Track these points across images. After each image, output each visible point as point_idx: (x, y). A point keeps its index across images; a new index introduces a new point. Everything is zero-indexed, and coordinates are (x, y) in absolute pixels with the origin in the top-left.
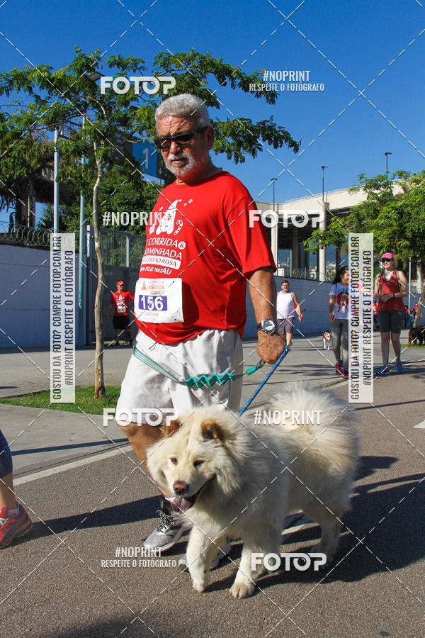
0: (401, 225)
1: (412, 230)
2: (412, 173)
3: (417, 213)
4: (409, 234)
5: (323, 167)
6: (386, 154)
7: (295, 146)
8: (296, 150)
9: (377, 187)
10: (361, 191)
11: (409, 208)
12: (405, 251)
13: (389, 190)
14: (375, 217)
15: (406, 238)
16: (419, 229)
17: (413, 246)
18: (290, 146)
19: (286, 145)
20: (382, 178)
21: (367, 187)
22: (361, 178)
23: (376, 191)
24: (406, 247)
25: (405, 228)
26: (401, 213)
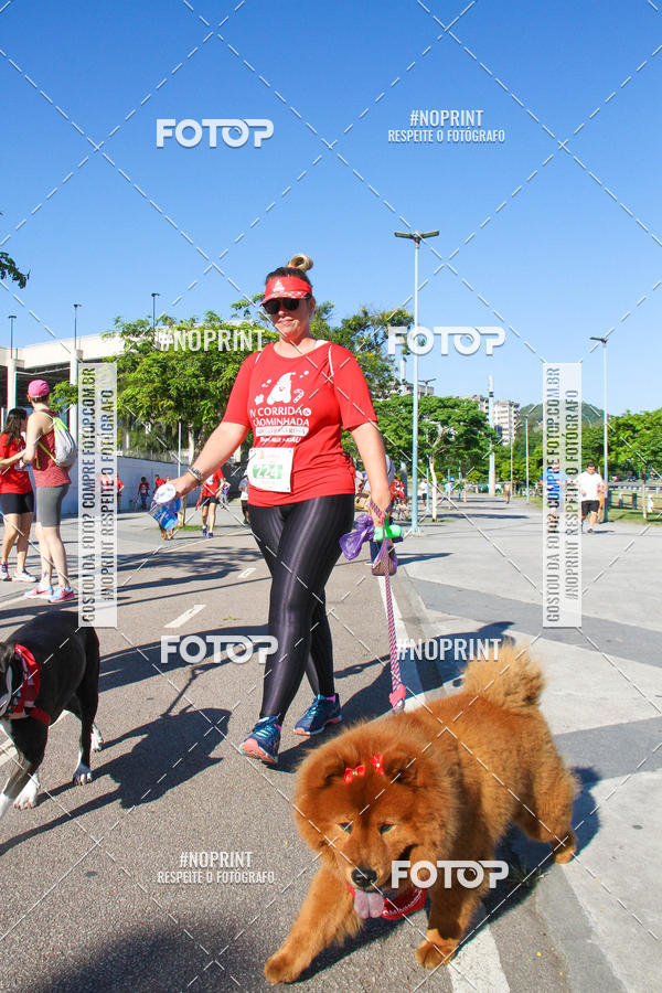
0: (164, 382)
1: (177, 388)
2: (179, 320)
3: (183, 368)
4: (173, 392)
5: (76, 306)
6: (153, 295)
7: (21, 280)
8: (23, 284)
9: (135, 333)
10: (118, 338)
11: (174, 362)
12: (170, 413)
13: (150, 339)
14: (133, 370)
15: (170, 397)
16: (185, 387)
17: (178, 407)
18: (15, 279)
19: (9, 277)
20: (143, 324)
21: (124, 333)
22: (117, 321)
23: (134, 339)
24: (170, 408)
25: (169, 385)
26: (164, 368)
